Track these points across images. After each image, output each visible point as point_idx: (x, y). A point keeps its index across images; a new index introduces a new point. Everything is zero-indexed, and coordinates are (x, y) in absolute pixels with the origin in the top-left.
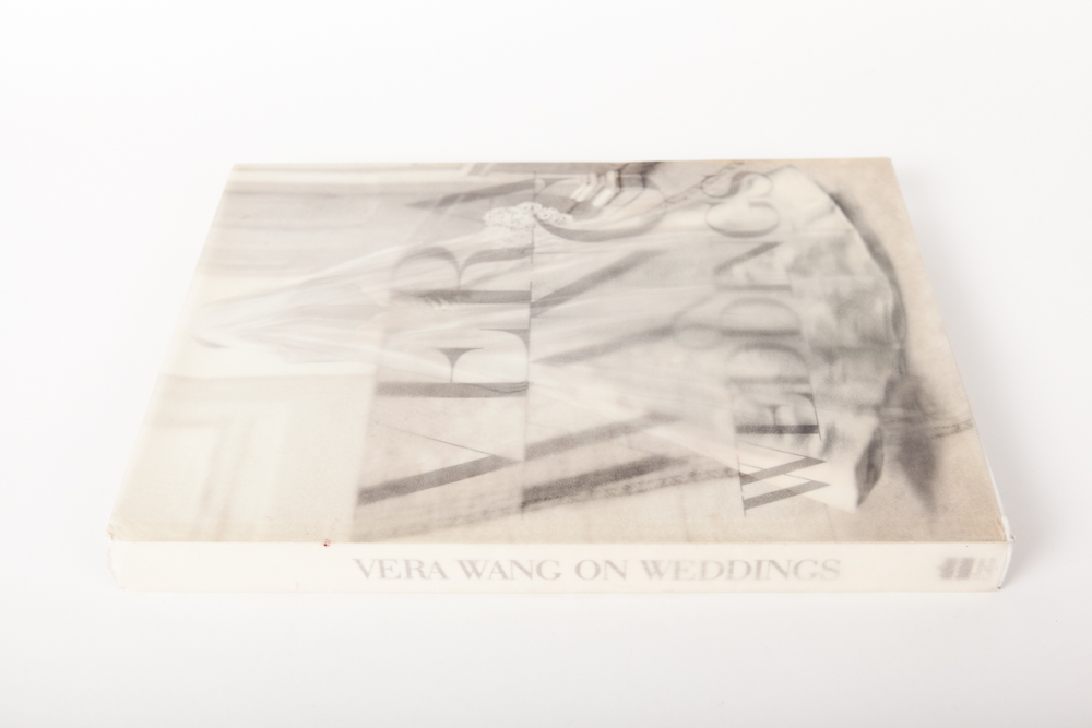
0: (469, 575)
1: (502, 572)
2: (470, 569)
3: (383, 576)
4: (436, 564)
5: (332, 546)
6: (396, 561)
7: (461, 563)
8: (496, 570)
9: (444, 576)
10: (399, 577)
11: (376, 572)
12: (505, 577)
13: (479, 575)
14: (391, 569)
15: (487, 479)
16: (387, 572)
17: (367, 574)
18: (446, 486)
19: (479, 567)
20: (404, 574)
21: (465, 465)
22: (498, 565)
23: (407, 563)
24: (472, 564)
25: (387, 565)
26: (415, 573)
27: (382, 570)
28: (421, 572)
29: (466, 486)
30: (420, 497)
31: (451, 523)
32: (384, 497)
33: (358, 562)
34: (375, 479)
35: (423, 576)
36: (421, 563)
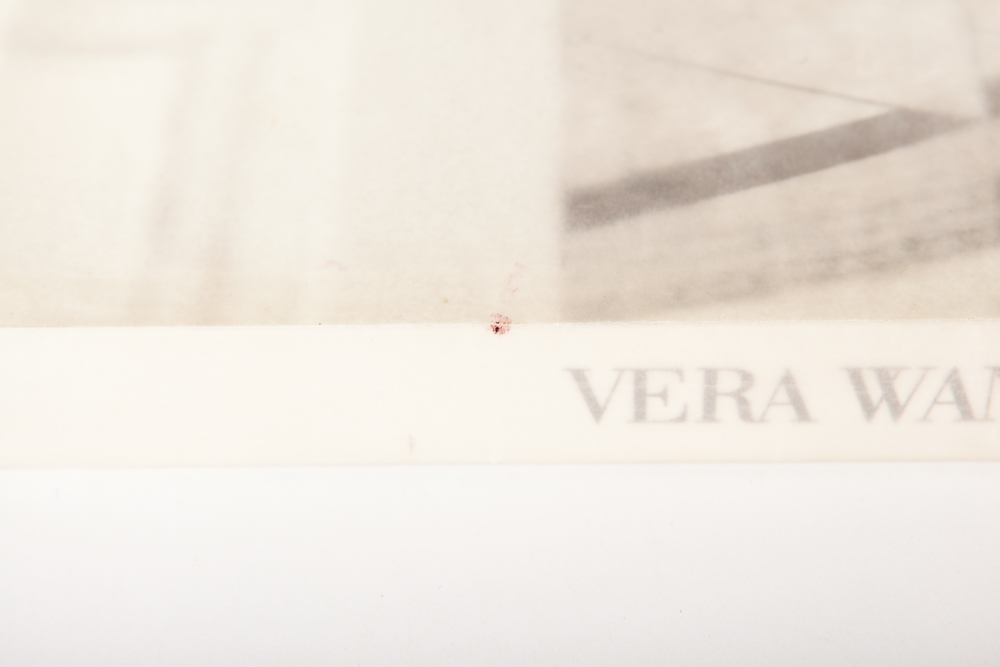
0: (869, 409)
1: (962, 401)
2: (875, 392)
3: (640, 415)
4: (788, 380)
5: (515, 334)
6: (679, 372)
7: (856, 377)
8: (948, 395)
9: (802, 412)
10: (682, 418)
11: (621, 405)
12: (967, 414)
13: (897, 409)
14: (663, 396)
15: (897, 168)
16: (654, 406)
17: (597, 411)
18: (793, 185)
19: (902, 389)
20: (696, 409)
21: (832, 133)
22: (955, 381)
23: (711, 376)
24: (886, 378)
25: (653, 384)
26: (726, 407)
27: (640, 398)
28: (742, 402)
29: (845, 181)
30: (731, 209)
31: (826, 271)
32: (634, 210)
33: (579, 376)
34: (605, 168)
35: (746, 415)
36: (747, 378)
